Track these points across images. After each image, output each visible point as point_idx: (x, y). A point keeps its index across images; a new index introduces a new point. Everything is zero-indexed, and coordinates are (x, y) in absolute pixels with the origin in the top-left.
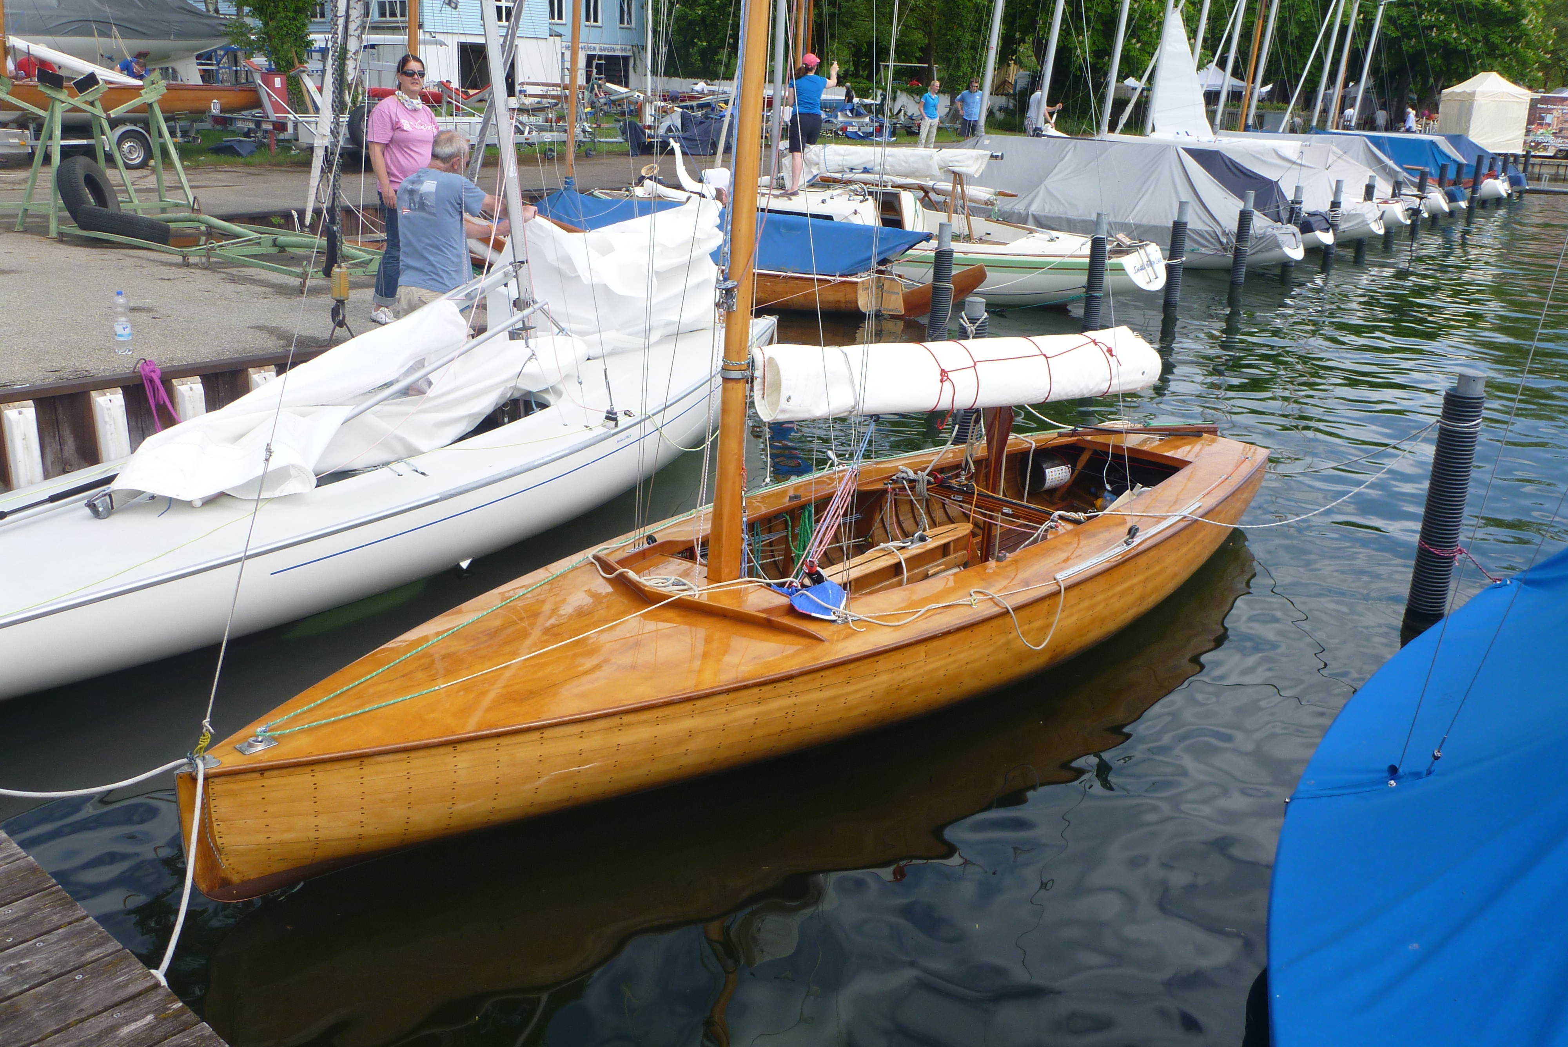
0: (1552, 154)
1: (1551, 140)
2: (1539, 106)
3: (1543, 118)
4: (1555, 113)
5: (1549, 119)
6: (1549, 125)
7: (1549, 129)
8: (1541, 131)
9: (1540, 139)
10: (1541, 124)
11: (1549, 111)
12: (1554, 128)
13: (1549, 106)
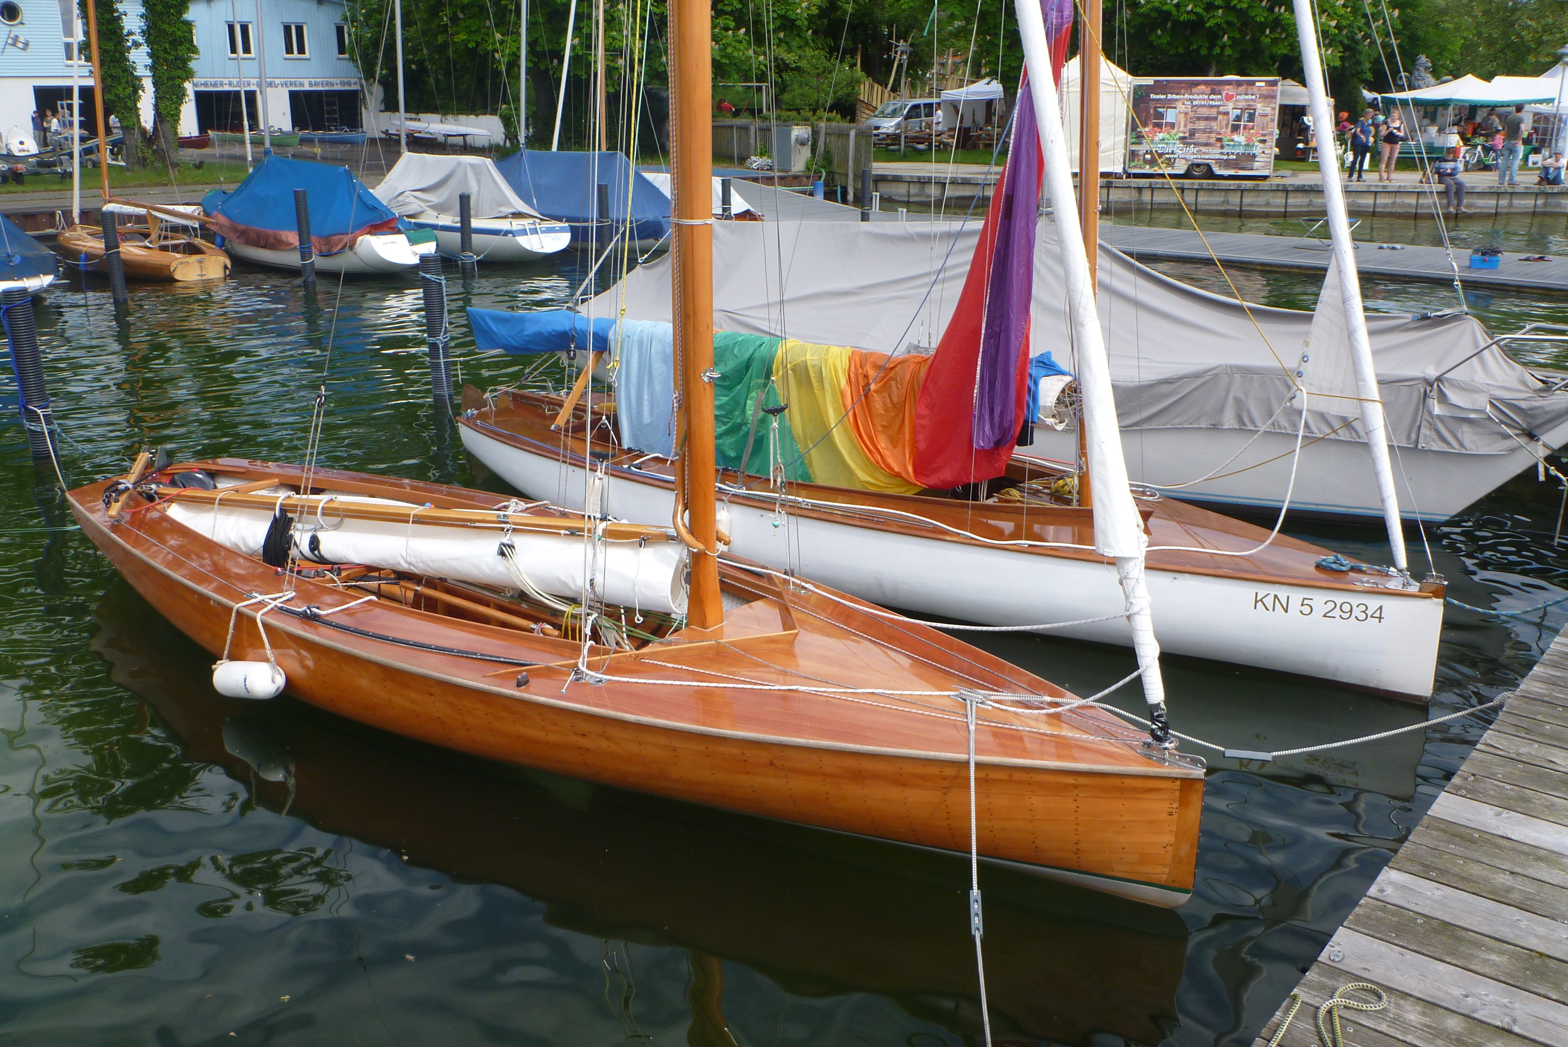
0: (1182, 172)
1: (1178, 149)
2: (1152, 96)
3: (1161, 116)
4: (1180, 107)
5: (1170, 116)
6: (1172, 125)
7: (1173, 132)
8: (1161, 136)
9: (1160, 148)
10: (1159, 126)
11: (1170, 104)
12: (1182, 130)
13: (1170, 96)
